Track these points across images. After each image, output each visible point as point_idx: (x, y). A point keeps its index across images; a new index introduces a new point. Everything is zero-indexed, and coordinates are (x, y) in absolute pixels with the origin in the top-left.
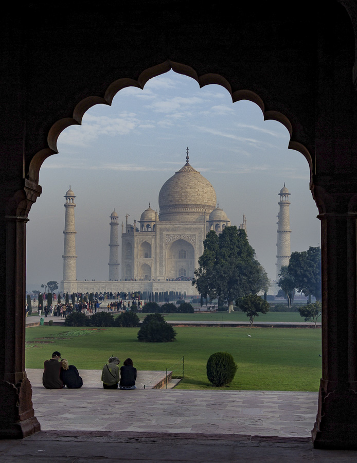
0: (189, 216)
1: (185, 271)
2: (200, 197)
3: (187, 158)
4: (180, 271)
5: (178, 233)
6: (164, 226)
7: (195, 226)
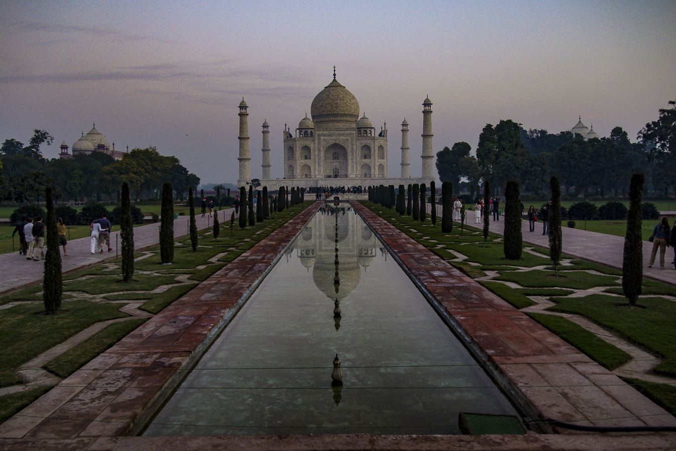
0: (339, 124)
1: (338, 170)
2: (349, 107)
3: (335, 75)
4: (334, 170)
5: (334, 138)
6: (321, 132)
7: (348, 132)
